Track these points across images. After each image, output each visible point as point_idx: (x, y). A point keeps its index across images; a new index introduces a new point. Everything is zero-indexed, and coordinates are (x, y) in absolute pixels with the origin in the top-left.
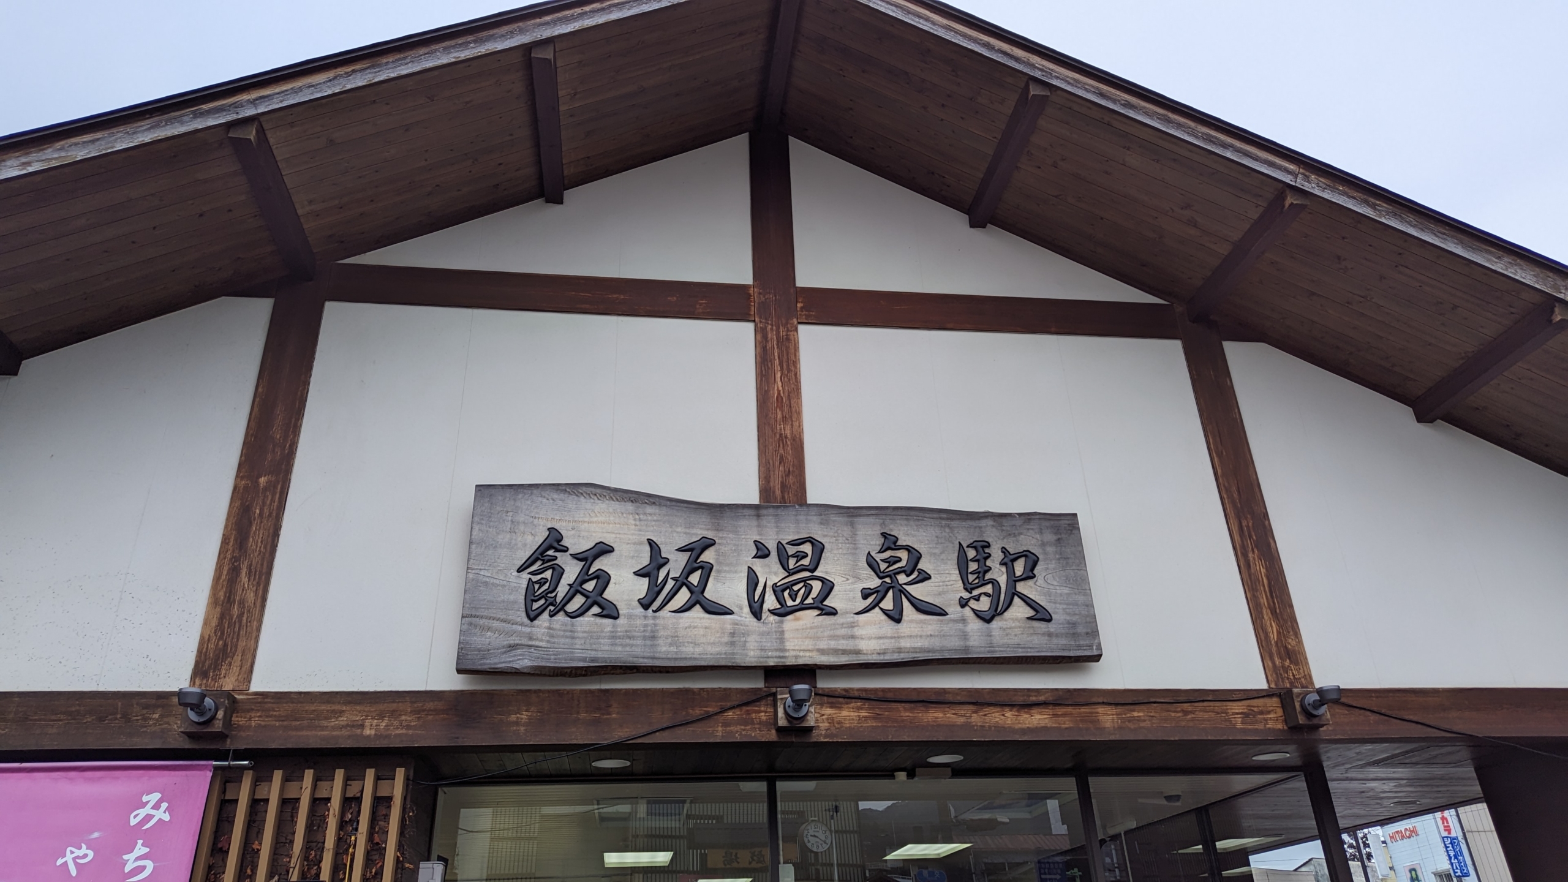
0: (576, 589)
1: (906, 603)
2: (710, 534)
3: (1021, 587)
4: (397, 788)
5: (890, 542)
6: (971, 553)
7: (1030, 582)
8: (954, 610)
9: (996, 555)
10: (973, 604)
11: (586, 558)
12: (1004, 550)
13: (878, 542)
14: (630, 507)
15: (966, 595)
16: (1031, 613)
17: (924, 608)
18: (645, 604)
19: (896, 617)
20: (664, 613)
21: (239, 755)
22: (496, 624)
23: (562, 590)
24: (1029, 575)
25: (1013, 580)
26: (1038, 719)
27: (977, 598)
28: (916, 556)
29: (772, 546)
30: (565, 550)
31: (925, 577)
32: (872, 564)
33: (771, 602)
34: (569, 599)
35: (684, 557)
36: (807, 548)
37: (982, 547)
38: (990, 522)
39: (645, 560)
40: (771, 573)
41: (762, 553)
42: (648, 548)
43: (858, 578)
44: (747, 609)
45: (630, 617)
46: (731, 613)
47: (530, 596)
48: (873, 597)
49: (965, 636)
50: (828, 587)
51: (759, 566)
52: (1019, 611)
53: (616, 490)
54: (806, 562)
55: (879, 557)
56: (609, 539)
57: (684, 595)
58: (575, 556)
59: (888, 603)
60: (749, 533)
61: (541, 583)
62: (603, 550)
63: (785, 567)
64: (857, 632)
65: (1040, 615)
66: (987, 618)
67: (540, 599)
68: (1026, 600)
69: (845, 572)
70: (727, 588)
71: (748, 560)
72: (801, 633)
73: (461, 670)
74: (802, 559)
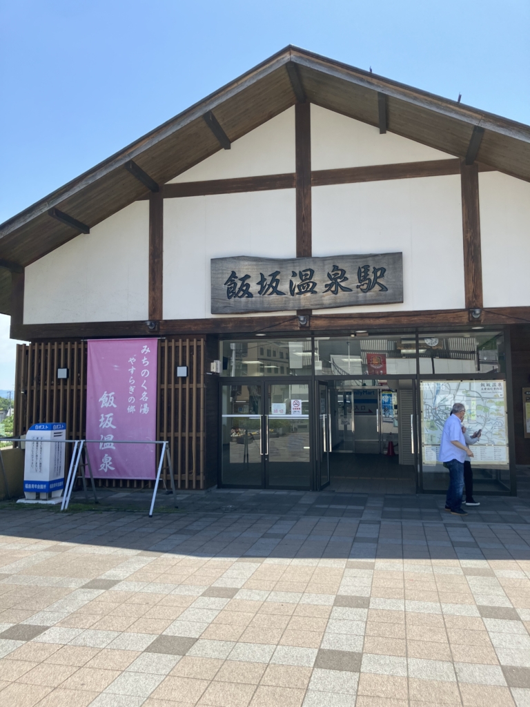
0: (240, 289)
1: (339, 288)
2: (278, 270)
3: (379, 280)
4: (202, 343)
5: (335, 268)
6: (363, 270)
7: (382, 279)
8: (355, 290)
9: (371, 269)
10: (361, 287)
11: (243, 279)
12: (374, 268)
13: (332, 268)
14: (254, 263)
15: (359, 284)
16: (381, 289)
17: (344, 289)
18: (260, 292)
19: (335, 292)
20: (266, 296)
21: (163, 336)
22: (220, 301)
23: (237, 290)
24: (382, 276)
25: (376, 278)
26: (382, 321)
27: (363, 285)
28: (344, 272)
29: (297, 272)
30: (237, 277)
31: (346, 279)
32: (329, 275)
33: (297, 290)
34: (239, 292)
35: (270, 278)
36: (309, 273)
37: (367, 268)
38: (370, 258)
39: (259, 279)
40: (297, 282)
41: (294, 274)
42: (260, 276)
43: (324, 281)
44: (289, 293)
45: (256, 297)
46: (285, 294)
47: (228, 292)
48: (329, 287)
49: (357, 297)
50: (315, 284)
51: (293, 279)
52: (377, 288)
53: (250, 257)
54: (308, 277)
55: (331, 274)
56: (249, 274)
57: (271, 290)
58: (240, 279)
59: (333, 289)
60: (290, 269)
61: (231, 288)
62: (247, 277)
63: (301, 278)
64: (323, 298)
65: (384, 288)
66: (366, 291)
67: (231, 293)
68: (380, 284)
69: (320, 279)
70: (284, 287)
71: (290, 277)
72: (306, 300)
73: (212, 313)
74: (307, 276)
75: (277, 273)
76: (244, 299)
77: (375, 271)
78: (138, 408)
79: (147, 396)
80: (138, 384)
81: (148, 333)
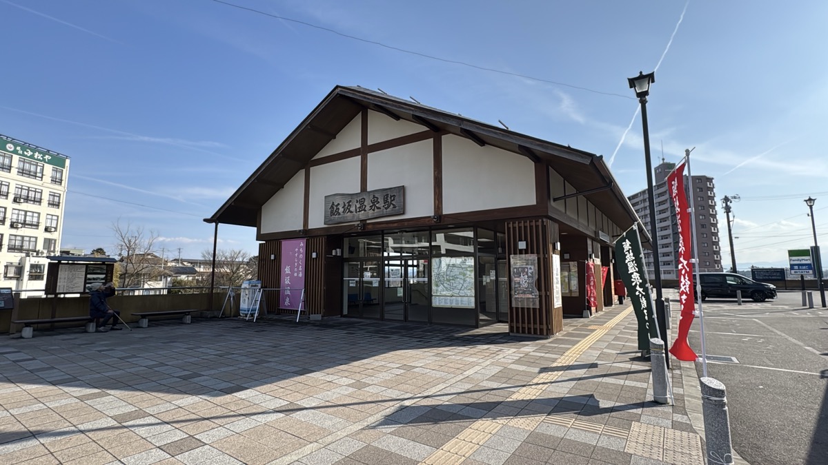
0: (336, 211)
1: (375, 207)
3: (393, 202)
4: (324, 240)
5: (375, 197)
6: (386, 197)
8: (382, 208)
10: (385, 207)
11: (337, 206)
13: (373, 197)
14: (341, 197)
15: (384, 205)
17: (378, 208)
18: (343, 212)
19: (374, 210)
20: (345, 213)
21: (308, 237)
22: (328, 218)
23: (334, 211)
24: (394, 200)
25: (392, 201)
26: (396, 225)
27: (386, 205)
29: (359, 200)
30: (334, 205)
31: (379, 202)
32: (371, 201)
33: (358, 210)
34: (335, 213)
35: (347, 204)
36: (364, 200)
37: (388, 195)
38: (389, 190)
39: (343, 205)
41: (357, 201)
42: (343, 203)
45: (342, 215)
48: (371, 207)
49: (383, 212)
50: (365, 206)
51: (357, 204)
52: (392, 206)
53: (340, 194)
55: (373, 200)
57: (348, 210)
59: (373, 208)
60: (356, 199)
61: (332, 210)
62: (339, 204)
63: (360, 204)
64: (369, 214)
65: (395, 207)
66: (386, 209)
67: (332, 213)
68: (393, 205)
69: (368, 203)
70: (353, 209)
71: (355, 203)
72: (362, 215)
73: (325, 224)
74: (362, 202)
75: (350, 201)
76: (337, 216)
77: (391, 196)
78: (298, 274)
79: (301, 268)
80: (298, 262)
81: (303, 236)
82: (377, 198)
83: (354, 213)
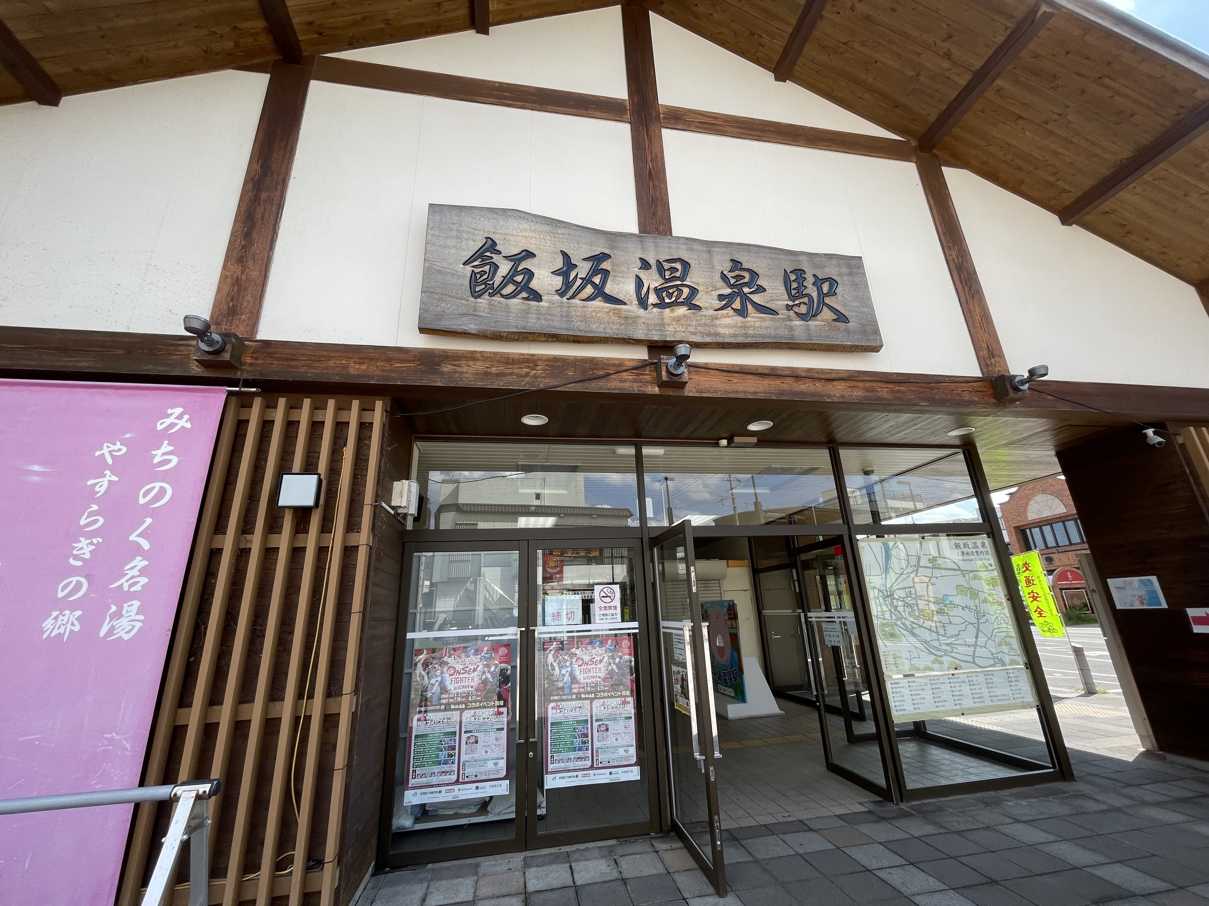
0: (509, 279)
1: (750, 307)
2: (607, 251)
3: (827, 300)
4: (378, 416)
5: (736, 264)
6: (793, 277)
7: (833, 298)
8: (783, 313)
9: (810, 280)
10: (796, 309)
12: (814, 276)
13: (729, 265)
14: (547, 228)
15: (790, 303)
16: (835, 317)
17: (761, 309)
18: (561, 293)
22: (448, 298)
23: (498, 279)
24: (832, 293)
25: (822, 295)
26: (839, 388)
27: (799, 305)
29: (652, 262)
30: (499, 252)
31: (761, 289)
32: (724, 277)
33: (653, 299)
34: (502, 285)
35: (589, 265)
37: (799, 273)
38: (804, 258)
39: (559, 263)
40: (652, 280)
41: (645, 265)
42: (561, 256)
43: (715, 288)
44: (636, 303)
45: (549, 302)
49: (791, 330)
50: (694, 291)
51: (643, 275)
52: (826, 314)
53: (535, 216)
58: (507, 258)
59: (737, 305)
60: (634, 253)
61: (481, 273)
62: (528, 255)
63: (663, 276)
65: (841, 318)
66: (805, 318)
67: (481, 288)
68: (832, 309)
69: (706, 283)
70: (621, 288)
71: (634, 269)
72: (677, 320)
73: (422, 330)
74: (674, 272)
75: (605, 257)
76: (516, 302)
77: (818, 282)
78: (92, 619)
79: (143, 572)
80: (114, 532)
81: (196, 370)
82: (754, 275)
83: (633, 308)
